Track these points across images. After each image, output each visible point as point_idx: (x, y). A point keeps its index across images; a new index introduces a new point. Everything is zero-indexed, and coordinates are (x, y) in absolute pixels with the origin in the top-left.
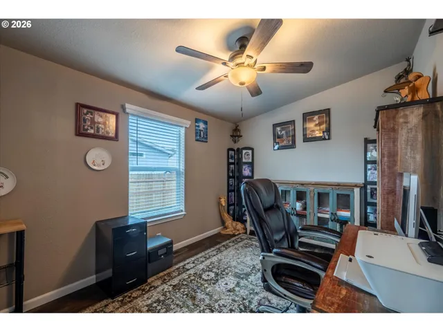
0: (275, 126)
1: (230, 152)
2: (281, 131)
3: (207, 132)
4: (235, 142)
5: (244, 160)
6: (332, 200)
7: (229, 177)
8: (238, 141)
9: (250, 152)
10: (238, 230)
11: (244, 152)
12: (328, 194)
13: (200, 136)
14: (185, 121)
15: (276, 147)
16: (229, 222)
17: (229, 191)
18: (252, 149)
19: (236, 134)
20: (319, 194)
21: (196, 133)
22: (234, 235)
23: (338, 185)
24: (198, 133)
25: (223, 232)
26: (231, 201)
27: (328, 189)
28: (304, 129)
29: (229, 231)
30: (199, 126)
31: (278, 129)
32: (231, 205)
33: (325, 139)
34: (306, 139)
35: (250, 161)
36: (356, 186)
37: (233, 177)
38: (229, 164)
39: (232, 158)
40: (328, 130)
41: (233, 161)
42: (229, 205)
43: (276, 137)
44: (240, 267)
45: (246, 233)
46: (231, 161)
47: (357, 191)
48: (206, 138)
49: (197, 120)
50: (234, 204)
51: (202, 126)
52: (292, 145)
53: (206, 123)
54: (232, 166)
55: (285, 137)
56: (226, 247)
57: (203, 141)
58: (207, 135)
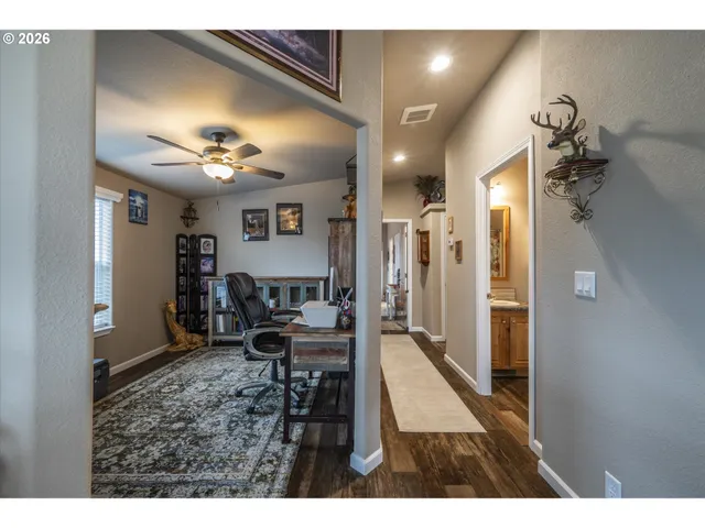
0: (245, 212)
1: (181, 239)
2: (253, 219)
3: (146, 210)
4: (188, 226)
5: (203, 252)
6: (303, 293)
7: (178, 275)
8: (193, 224)
9: (211, 241)
10: (195, 344)
11: (203, 240)
12: (298, 288)
13: (137, 215)
14: (113, 193)
15: (247, 237)
16: (181, 334)
17: (179, 293)
18: (215, 238)
19: (189, 214)
20: (291, 288)
21: (130, 211)
22: (190, 350)
23: (307, 279)
24: (132, 211)
25: (173, 350)
26: (182, 307)
27: (300, 284)
28: (278, 217)
29: (181, 347)
30: (134, 201)
31: (249, 216)
32: (182, 313)
33: (297, 233)
34: (279, 232)
35: (212, 252)
36: (321, 279)
37: (184, 274)
38: (179, 256)
39: (183, 247)
40: (300, 224)
41: (184, 252)
42: (178, 314)
43: (247, 226)
44: (210, 373)
45: (207, 345)
46: (181, 252)
47: (322, 283)
48: (146, 219)
49: (131, 193)
50: (185, 312)
51: (139, 201)
52: (266, 238)
53: (145, 197)
54: (183, 259)
55: (257, 226)
56: (184, 363)
57: (140, 223)
58: (146, 214)
